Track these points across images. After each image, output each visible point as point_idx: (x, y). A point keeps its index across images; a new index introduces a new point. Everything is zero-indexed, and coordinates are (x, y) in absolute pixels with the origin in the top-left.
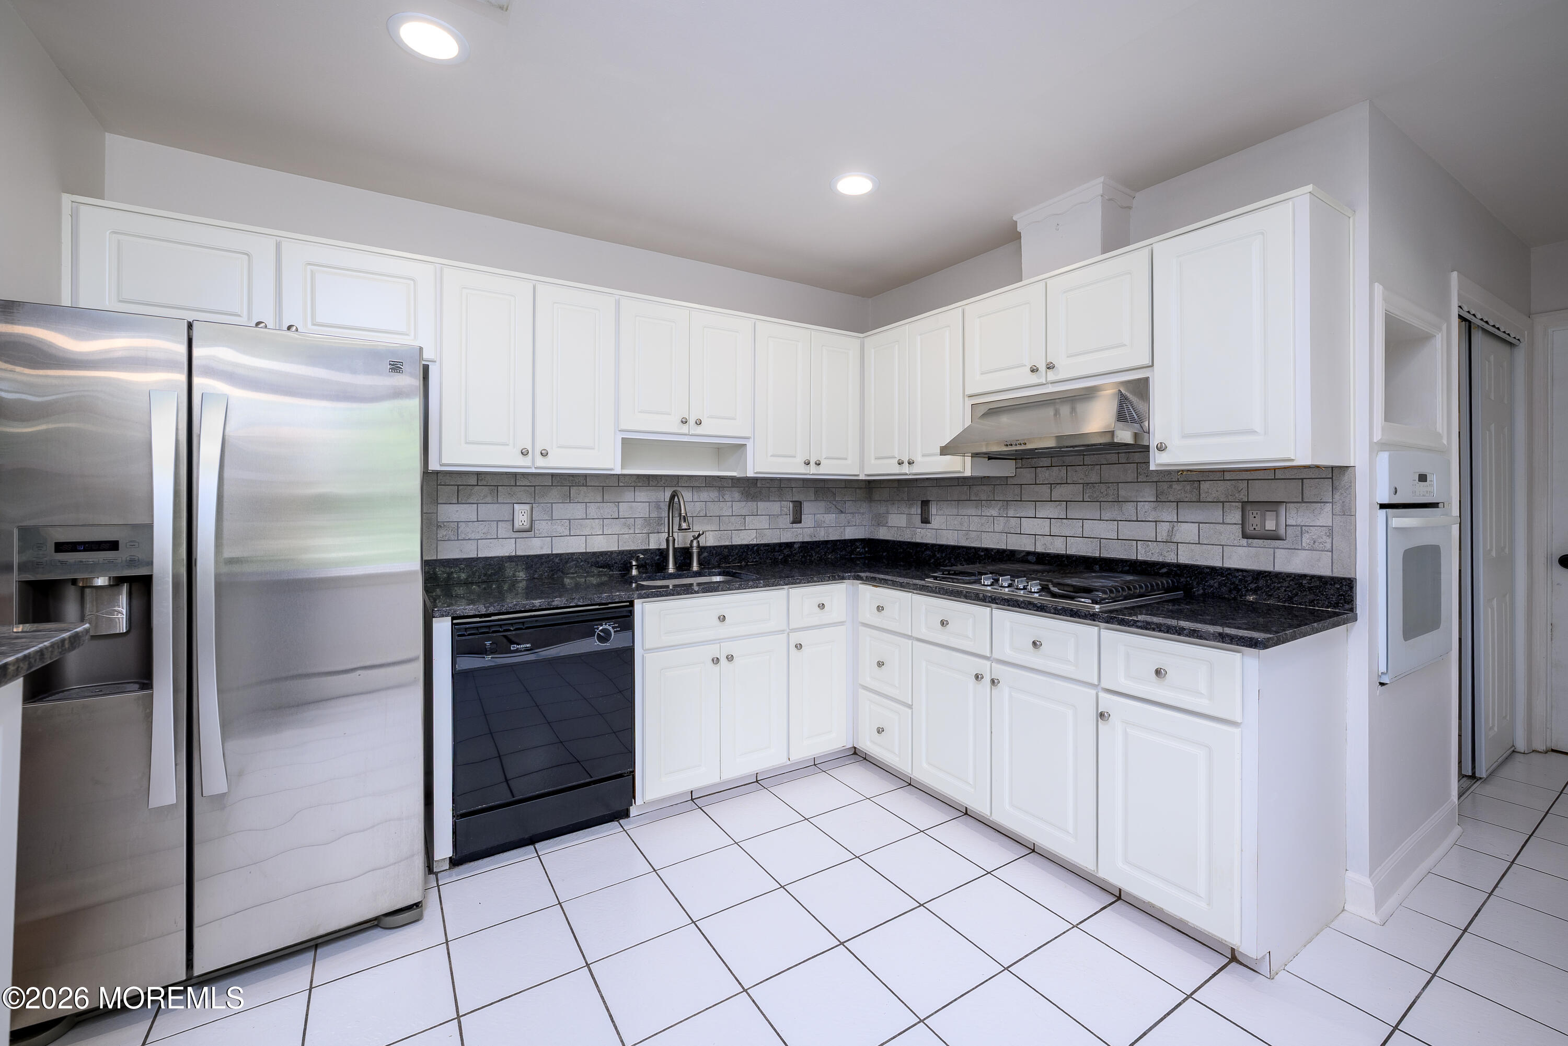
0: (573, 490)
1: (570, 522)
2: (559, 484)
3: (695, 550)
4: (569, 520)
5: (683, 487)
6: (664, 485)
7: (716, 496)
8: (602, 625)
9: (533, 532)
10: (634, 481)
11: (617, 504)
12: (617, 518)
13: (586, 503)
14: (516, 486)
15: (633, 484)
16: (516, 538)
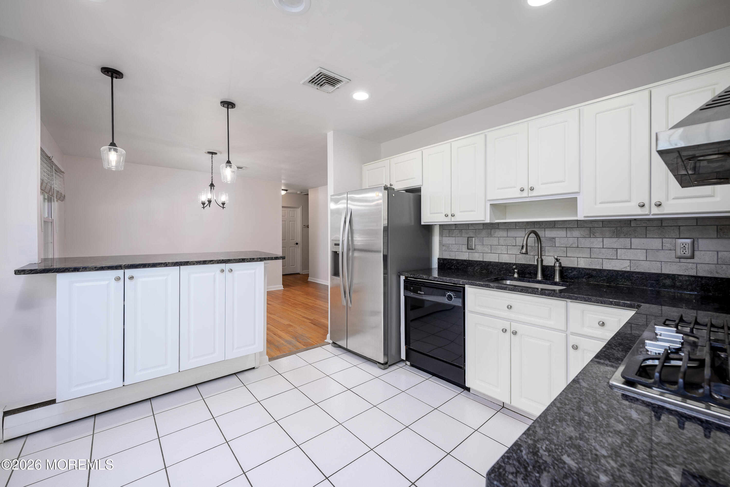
0: (493, 231)
1: (491, 246)
2: (486, 228)
3: (557, 268)
4: (491, 245)
5: (559, 228)
6: (544, 227)
7: (587, 233)
8: (449, 293)
9: (475, 250)
10: (525, 226)
11: (515, 238)
12: (515, 246)
13: (499, 237)
14: (469, 229)
15: (524, 227)
16: (469, 252)
